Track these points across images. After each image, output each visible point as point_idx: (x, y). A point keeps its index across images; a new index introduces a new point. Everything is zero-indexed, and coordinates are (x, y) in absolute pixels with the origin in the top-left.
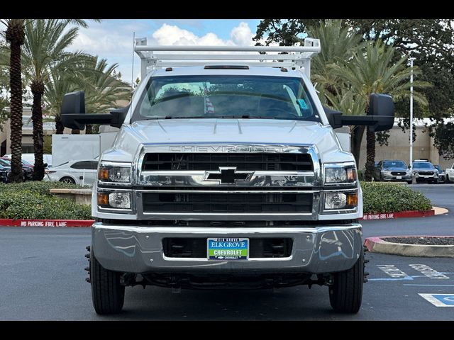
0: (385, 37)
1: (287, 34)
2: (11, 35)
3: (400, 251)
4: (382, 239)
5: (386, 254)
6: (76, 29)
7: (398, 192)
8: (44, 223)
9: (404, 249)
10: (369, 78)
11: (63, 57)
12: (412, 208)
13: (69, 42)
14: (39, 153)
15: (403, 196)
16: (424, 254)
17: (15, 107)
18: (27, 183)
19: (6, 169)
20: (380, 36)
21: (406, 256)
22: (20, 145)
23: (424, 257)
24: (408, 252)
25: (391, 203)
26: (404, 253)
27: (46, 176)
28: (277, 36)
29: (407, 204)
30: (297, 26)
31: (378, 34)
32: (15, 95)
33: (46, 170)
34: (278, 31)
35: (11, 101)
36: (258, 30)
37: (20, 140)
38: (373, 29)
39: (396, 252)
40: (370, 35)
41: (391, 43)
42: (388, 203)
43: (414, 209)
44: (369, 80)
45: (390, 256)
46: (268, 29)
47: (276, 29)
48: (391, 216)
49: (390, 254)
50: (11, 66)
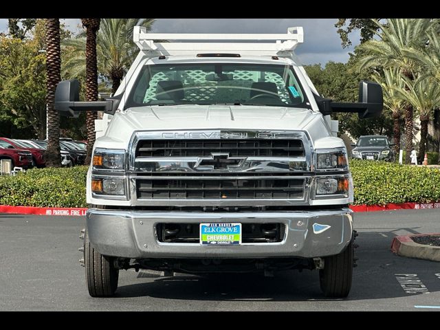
3: (428, 255)
8: (70, 212)
9: (433, 254)
24: (438, 256)
26: (433, 257)
39: (425, 256)
49: (417, 258)
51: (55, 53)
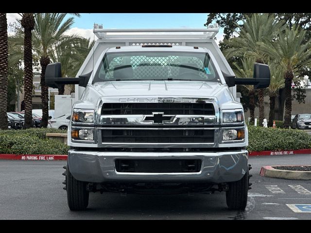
0: (303, 23)
1: (230, 21)
2: (25, 22)
3: (283, 175)
4: (273, 167)
5: (274, 178)
6: (73, 18)
7: (297, 135)
8: (38, 158)
9: (287, 175)
10: (287, 53)
11: (63, 39)
12: (307, 147)
13: (68, 28)
14: (46, 109)
15: (301, 138)
16: (301, 178)
17: (27, 75)
18: (31, 129)
19: (22, 120)
20: (299, 22)
21: (288, 179)
22: (31, 102)
23: (301, 180)
24: (289, 176)
25: (292, 143)
26: (286, 177)
27: (49, 125)
28: (222, 23)
29: (304, 144)
30: (237, 15)
31: (298, 21)
32: (27, 67)
33: (49, 121)
34: (223, 19)
35: (25, 71)
36: (208, 18)
37: (31, 99)
38: (294, 17)
39: (281, 176)
40: (292, 22)
41: (307, 28)
42: (289, 143)
43: (309, 147)
44: (287, 54)
45: (277, 180)
46: (216, 18)
47: (221, 17)
48: (292, 153)
49: (277, 178)
50: (25, 45)
51: (4, 47)
